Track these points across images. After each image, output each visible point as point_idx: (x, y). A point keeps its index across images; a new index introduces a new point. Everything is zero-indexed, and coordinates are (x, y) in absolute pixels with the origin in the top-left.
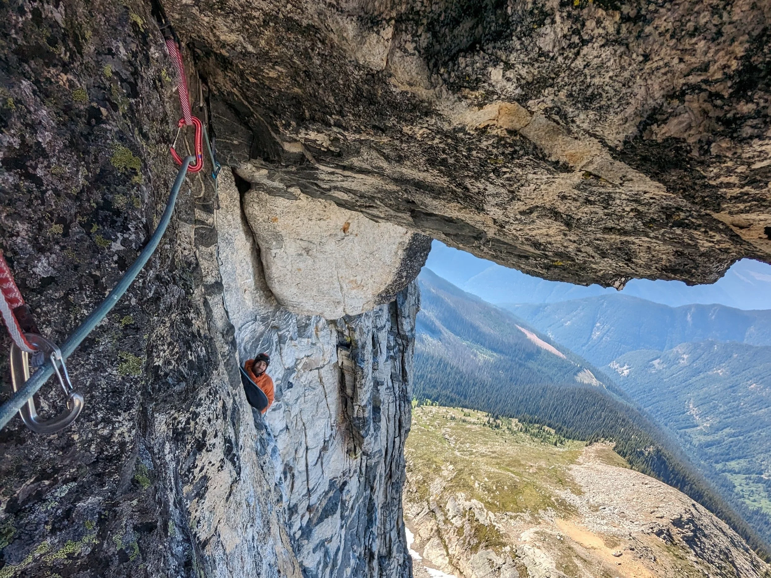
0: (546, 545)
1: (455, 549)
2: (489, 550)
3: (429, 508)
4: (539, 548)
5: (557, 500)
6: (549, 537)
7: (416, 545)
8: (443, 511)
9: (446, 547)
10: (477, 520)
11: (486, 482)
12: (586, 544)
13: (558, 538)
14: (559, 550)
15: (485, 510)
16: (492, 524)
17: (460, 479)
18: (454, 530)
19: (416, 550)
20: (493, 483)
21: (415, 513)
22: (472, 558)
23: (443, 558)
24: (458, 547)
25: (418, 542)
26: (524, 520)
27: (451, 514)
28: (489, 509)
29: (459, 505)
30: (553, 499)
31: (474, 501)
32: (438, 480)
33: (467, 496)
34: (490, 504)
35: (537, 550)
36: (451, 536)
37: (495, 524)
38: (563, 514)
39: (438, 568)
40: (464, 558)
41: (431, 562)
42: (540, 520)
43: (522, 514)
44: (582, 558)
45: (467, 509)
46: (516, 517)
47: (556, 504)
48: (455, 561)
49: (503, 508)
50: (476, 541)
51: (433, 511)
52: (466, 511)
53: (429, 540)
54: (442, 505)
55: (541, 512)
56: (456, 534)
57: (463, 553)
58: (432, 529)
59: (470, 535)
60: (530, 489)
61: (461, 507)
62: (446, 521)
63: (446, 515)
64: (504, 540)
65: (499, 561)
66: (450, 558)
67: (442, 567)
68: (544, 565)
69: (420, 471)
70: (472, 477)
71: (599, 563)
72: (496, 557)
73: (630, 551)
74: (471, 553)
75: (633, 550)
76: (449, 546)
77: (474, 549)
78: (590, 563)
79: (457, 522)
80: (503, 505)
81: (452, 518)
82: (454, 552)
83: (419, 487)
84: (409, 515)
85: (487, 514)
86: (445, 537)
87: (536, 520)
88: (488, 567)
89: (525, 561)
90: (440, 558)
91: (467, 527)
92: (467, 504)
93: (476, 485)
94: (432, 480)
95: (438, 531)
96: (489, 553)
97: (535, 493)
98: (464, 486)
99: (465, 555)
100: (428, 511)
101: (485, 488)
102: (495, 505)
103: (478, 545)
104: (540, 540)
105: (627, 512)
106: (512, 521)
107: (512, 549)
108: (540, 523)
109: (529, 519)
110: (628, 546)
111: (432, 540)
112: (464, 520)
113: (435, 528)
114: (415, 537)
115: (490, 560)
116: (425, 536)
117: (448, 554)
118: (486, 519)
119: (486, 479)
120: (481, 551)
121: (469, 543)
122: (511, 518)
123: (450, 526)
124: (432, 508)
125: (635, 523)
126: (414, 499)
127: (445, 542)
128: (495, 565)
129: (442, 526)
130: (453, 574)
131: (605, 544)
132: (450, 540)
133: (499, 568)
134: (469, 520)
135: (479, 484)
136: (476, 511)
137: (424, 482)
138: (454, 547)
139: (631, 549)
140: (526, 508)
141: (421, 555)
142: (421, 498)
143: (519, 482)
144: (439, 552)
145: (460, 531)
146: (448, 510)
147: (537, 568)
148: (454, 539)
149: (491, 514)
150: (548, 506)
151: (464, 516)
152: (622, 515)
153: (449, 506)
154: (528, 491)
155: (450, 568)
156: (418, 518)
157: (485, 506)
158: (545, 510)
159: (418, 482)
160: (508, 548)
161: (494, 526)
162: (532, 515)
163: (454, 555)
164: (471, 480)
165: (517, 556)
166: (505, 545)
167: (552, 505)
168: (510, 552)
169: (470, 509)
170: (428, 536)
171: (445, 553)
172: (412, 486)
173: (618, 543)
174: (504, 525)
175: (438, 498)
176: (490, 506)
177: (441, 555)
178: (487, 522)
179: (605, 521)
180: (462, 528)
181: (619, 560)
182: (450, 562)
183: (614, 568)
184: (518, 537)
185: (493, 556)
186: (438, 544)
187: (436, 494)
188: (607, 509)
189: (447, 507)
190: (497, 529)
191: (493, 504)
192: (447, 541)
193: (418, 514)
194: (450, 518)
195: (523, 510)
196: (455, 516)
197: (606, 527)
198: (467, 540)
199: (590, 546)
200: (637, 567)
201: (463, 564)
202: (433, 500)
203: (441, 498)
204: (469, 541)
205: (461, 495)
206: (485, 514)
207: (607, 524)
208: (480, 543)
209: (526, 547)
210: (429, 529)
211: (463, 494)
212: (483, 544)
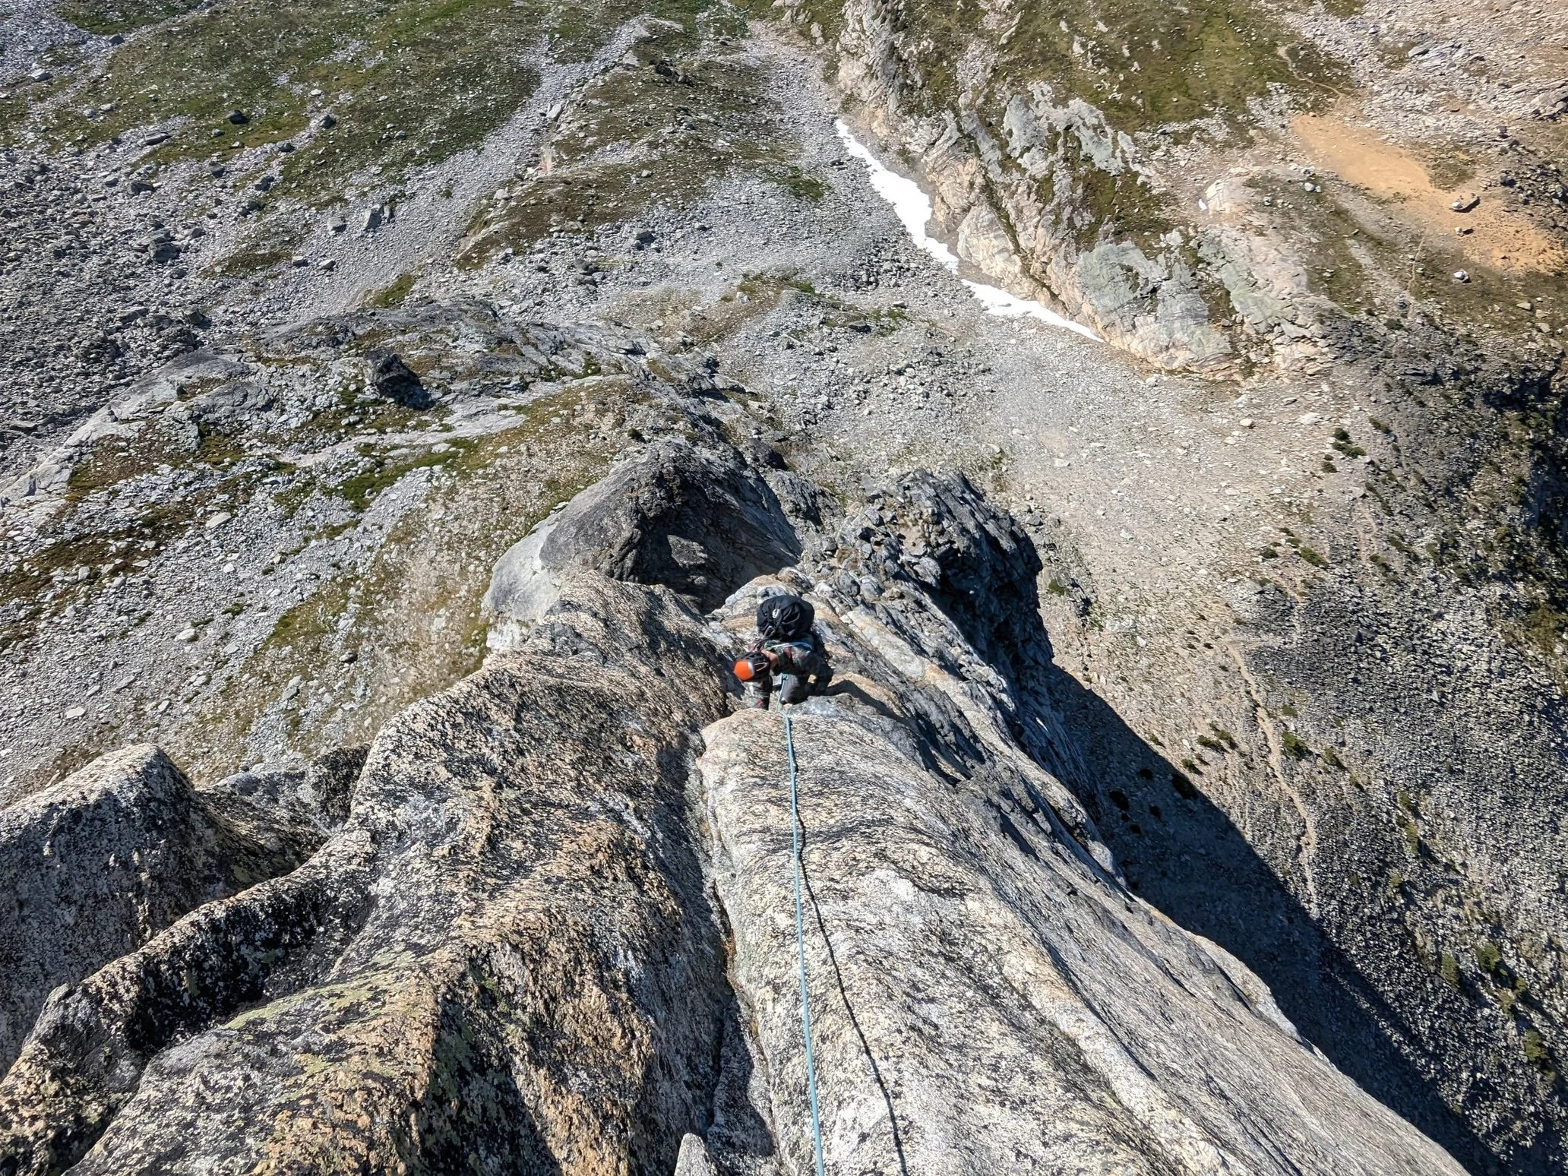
0: (1278, 221)
1: (1035, 236)
2: (1124, 244)
3: (960, 130)
4: (1260, 233)
5: (1293, 53)
6: (1284, 190)
7: (938, 224)
8: (997, 136)
9: (1011, 229)
10: (1088, 159)
11: (1102, 34)
12: (1382, 187)
13: (1309, 187)
14: (1313, 227)
15: (1108, 129)
16: (1128, 170)
17: (1033, 38)
18: (1029, 187)
19: (940, 239)
20: (1122, 37)
21: (924, 142)
22: (1081, 262)
23: (1008, 260)
24: (1041, 230)
25: (941, 217)
26: (1210, 142)
27: (1016, 143)
28: (1118, 123)
29: (1037, 118)
30: (1282, 51)
31: (1077, 104)
32: (974, 48)
33: (1056, 90)
34: (1120, 108)
35: (1258, 241)
36: (1020, 202)
37: (1136, 168)
38: (1312, 96)
39: (997, 283)
40: (1058, 258)
41: (978, 268)
42: (1252, 132)
43: (1202, 123)
44: (1370, 238)
45: (1060, 129)
46: (1188, 135)
47: (1291, 66)
48: (1036, 267)
49: (1153, 114)
50: (1089, 217)
51: (969, 136)
52: (1058, 134)
53: (966, 210)
54: (994, 120)
55: (1253, 103)
56: (1033, 196)
57: (1055, 249)
58: (972, 184)
59: (1071, 202)
60: (1219, 33)
61: (1044, 124)
62: (1007, 163)
63: (1003, 145)
64: (1165, 213)
65: (1152, 271)
66: (1024, 258)
67: (1007, 281)
68: (1278, 285)
69: (925, 24)
70: (1063, 25)
71: (1415, 240)
72: (1145, 262)
73: (1500, 189)
74: (1078, 250)
75: (1511, 183)
76: (1019, 227)
77: (1085, 239)
78: (1392, 247)
79: (1036, 164)
80: (1153, 104)
81: (1021, 155)
82: (1032, 243)
83: (929, 74)
84: (911, 148)
85: (1115, 141)
86: (1009, 205)
87: (1241, 135)
88: (1124, 288)
89: (1226, 276)
90: (999, 259)
91: (1062, 180)
92: (1059, 117)
93: (1077, 49)
94: (960, 48)
95: (988, 188)
96: (1124, 250)
97: (1232, 43)
98: (1044, 61)
99: (1062, 253)
100: (956, 135)
101: (1102, 55)
102: (1132, 107)
103: (1093, 228)
104: (1260, 207)
105: (1490, 54)
106: (1178, 151)
107: (1187, 239)
108: (1251, 142)
109: (1221, 134)
110: (1497, 176)
111: (974, 211)
112: (1051, 158)
113: (979, 180)
114: (932, 205)
115: (1130, 269)
116: (956, 202)
117: (1018, 249)
118: (1113, 155)
119: (1102, 27)
120: (1102, 247)
121: (1071, 224)
122: (1176, 143)
123: (1016, 175)
124: (968, 126)
125: (1515, 88)
126: (919, 105)
127: (1007, 217)
128: (1141, 282)
129: (995, 173)
130: (1035, 299)
131: (1433, 180)
132: (1020, 211)
133: (1154, 290)
134: (1066, 160)
135: (1083, 45)
136: (1085, 135)
137: (941, 56)
138: (1031, 230)
139: (1504, 184)
140: (1212, 98)
141: (952, 250)
142: (938, 102)
143: (1189, 17)
144: (995, 242)
145: (1043, 188)
146: (1010, 133)
147: (1258, 294)
148: (1031, 207)
149: (1124, 140)
150: (1271, 79)
151: (1053, 148)
152: (1479, 67)
153: (1012, 121)
154: (1214, 39)
155: (1027, 285)
156: (934, 153)
157: (1107, 117)
158: (1264, 94)
159: (923, 59)
160: (1174, 238)
161: (1136, 175)
162: (1230, 119)
163: (1033, 251)
164: (1062, 34)
165: (1200, 260)
166: (1166, 227)
167: (1280, 73)
168: (1183, 248)
169: (1068, 128)
170: (964, 203)
171: (1011, 246)
172: (911, 70)
173: (1469, 169)
174: (1161, 167)
175: (981, 100)
176: (1119, 115)
177: (1001, 251)
178: (1115, 166)
179: (1427, 98)
180: (1048, 180)
181: (1467, 220)
182: (1026, 269)
183: (1451, 246)
184: (1199, 195)
185: (1135, 258)
186: (992, 222)
187: (975, 88)
188: (1432, 53)
189: (1006, 126)
190: (1144, 184)
191: (1128, 106)
192: (1013, 216)
193: (933, 144)
194: (1016, 154)
195: (1207, 107)
196: (1028, 149)
197: (1430, 121)
198: (1066, 214)
199: (1389, 194)
200: (1512, 230)
201: (1056, 274)
202: (968, 107)
203: (988, 99)
204: (1070, 219)
205: (1040, 88)
206: (1109, 140)
207: (1432, 107)
208: (1099, 222)
209: (1228, 233)
210: (966, 184)
211: (1047, 88)
212: (1108, 227)
